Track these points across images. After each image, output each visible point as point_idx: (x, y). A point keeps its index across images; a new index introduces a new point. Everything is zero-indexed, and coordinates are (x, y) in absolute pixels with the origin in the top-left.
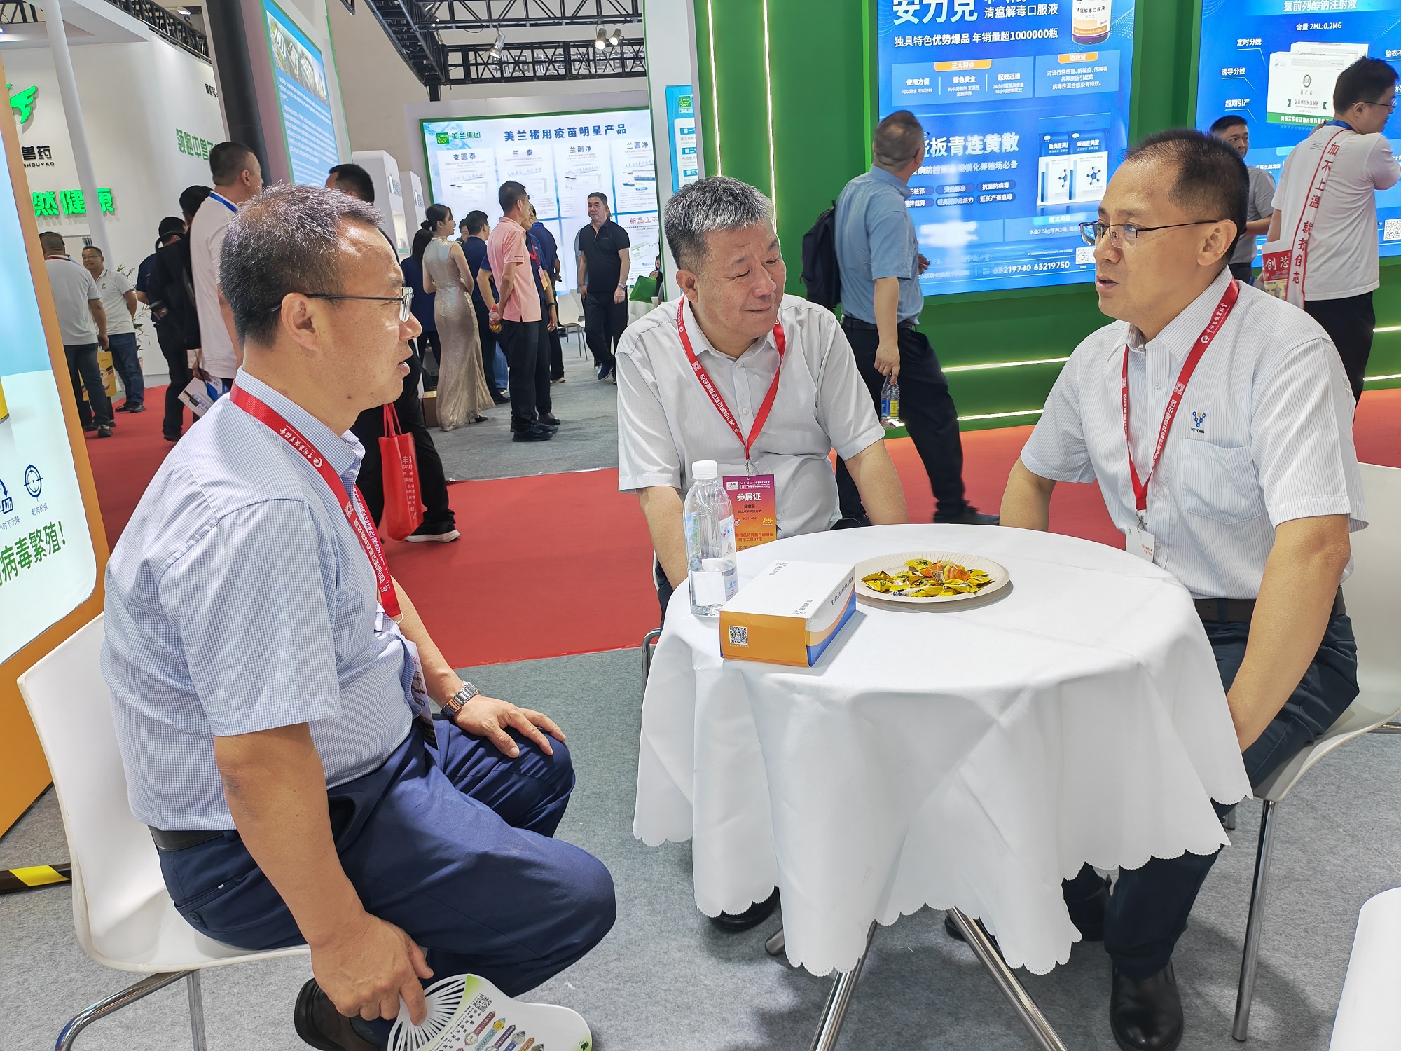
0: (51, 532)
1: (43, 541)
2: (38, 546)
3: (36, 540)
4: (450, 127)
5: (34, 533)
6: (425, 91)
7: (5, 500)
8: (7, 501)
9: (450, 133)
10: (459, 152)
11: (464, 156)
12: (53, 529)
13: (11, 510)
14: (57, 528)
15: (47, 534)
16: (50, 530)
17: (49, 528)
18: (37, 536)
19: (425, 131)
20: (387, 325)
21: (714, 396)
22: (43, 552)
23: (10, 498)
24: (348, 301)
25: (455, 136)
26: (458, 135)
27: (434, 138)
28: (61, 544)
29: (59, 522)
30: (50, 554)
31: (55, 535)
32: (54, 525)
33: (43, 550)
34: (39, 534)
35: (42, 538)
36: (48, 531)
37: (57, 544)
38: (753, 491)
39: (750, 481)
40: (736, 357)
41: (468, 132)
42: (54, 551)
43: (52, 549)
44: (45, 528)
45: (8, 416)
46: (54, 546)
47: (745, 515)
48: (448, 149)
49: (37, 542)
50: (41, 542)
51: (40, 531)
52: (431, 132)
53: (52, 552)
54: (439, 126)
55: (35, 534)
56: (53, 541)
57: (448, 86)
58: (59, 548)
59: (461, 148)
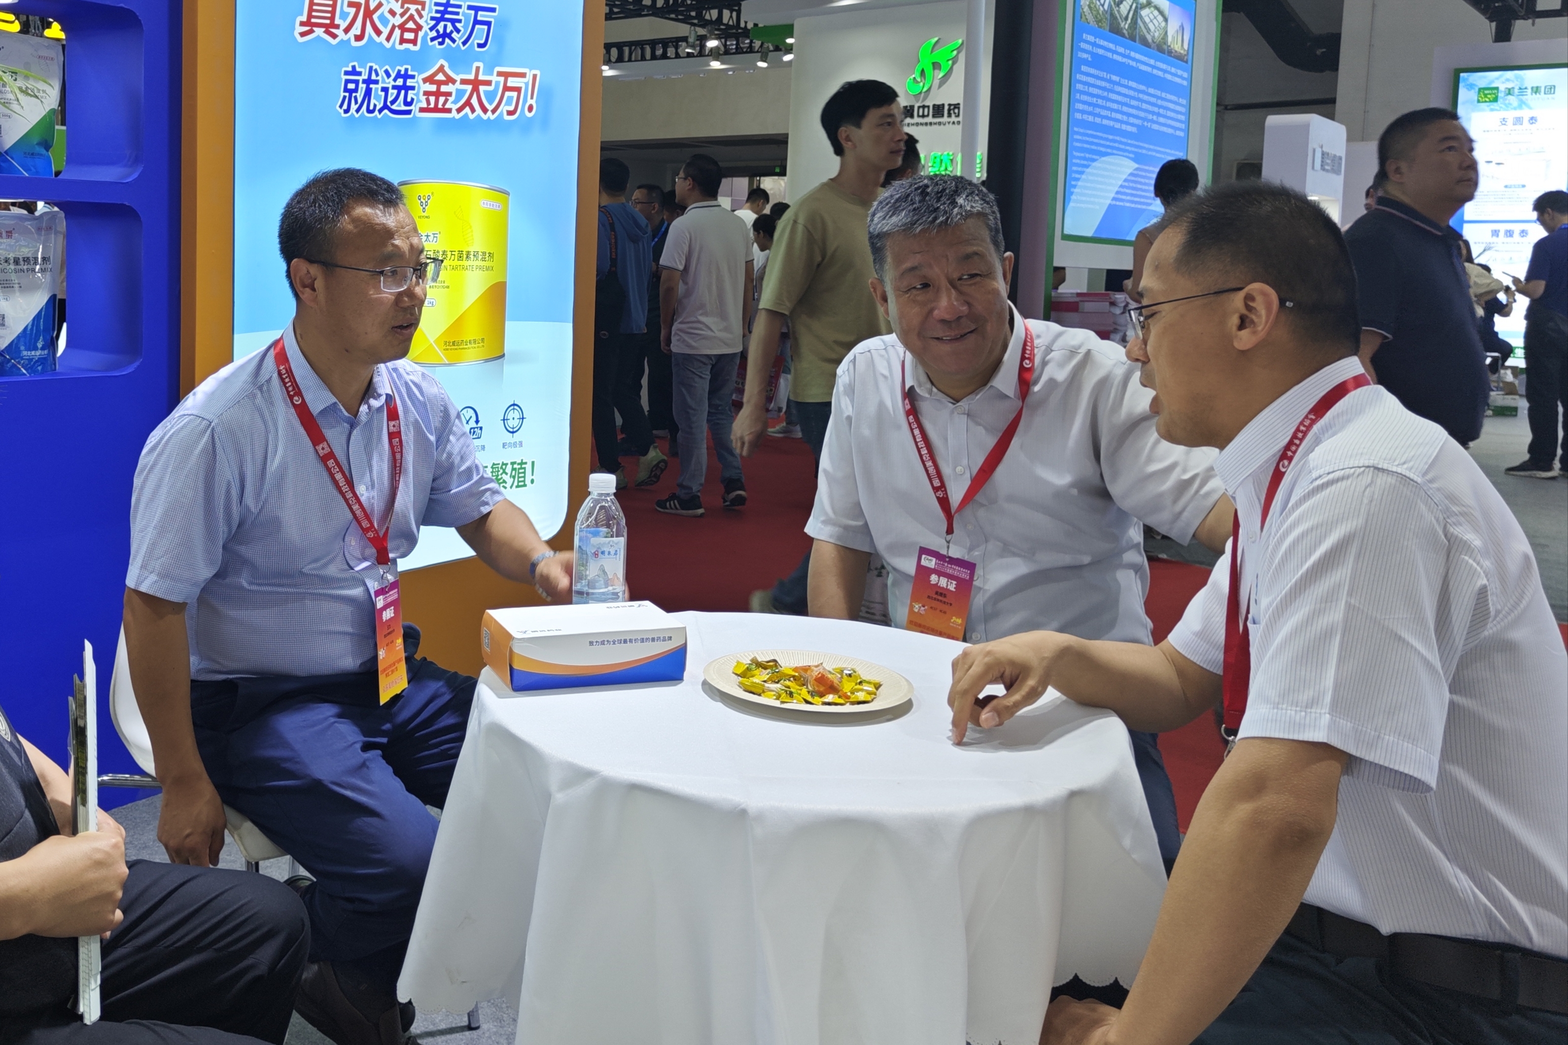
0: (519, 469)
1: (506, 474)
2: (500, 477)
3: (498, 471)
4: (1503, 79)
5: (499, 464)
6: (1488, 28)
7: (474, 428)
8: (476, 430)
9: (1502, 88)
10: (1511, 115)
11: (1518, 121)
12: (523, 466)
13: (478, 438)
14: (528, 467)
15: (513, 469)
16: (519, 466)
17: (519, 464)
18: (502, 468)
19: (1461, 85)
20: (371, 292)
21: (921, 444)
22: (504, 484)
23: (481, 428)
24: (338, 269)
25: (1509, 92)
26: (1516, 91)
27: (1473, 95)
28: (528, 482)
29: (533, 463)
30: (511, 487)
31: (524, 473)
32: (526, 463)
33: (505, 482)
34: (504, 467)
35: (506, 471)
36: (515, 466)
37: (524, 481)
38: (950, 577)
39: (949, 563)
40: (956, 400)
41: (1535, 85)
42: (518, 486)
43: (516, 484)
44: (513, 463)
45: (503, 356)
46: (519, 482)
47: (935, 604)
48: (1492, 110)
49: (500, 473)
50: (504, 475)
51: (506, 464)
52: (1471, 87)
53: (514, 486)
54: (1485, 77)
55: (500, 466)
56: (519, 477)
57: (1530, 21)
58: (525, 485)
59: (1515, 109)
